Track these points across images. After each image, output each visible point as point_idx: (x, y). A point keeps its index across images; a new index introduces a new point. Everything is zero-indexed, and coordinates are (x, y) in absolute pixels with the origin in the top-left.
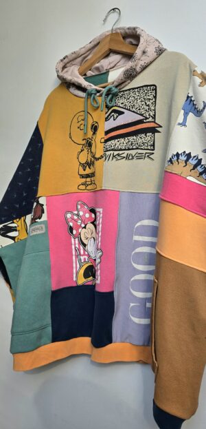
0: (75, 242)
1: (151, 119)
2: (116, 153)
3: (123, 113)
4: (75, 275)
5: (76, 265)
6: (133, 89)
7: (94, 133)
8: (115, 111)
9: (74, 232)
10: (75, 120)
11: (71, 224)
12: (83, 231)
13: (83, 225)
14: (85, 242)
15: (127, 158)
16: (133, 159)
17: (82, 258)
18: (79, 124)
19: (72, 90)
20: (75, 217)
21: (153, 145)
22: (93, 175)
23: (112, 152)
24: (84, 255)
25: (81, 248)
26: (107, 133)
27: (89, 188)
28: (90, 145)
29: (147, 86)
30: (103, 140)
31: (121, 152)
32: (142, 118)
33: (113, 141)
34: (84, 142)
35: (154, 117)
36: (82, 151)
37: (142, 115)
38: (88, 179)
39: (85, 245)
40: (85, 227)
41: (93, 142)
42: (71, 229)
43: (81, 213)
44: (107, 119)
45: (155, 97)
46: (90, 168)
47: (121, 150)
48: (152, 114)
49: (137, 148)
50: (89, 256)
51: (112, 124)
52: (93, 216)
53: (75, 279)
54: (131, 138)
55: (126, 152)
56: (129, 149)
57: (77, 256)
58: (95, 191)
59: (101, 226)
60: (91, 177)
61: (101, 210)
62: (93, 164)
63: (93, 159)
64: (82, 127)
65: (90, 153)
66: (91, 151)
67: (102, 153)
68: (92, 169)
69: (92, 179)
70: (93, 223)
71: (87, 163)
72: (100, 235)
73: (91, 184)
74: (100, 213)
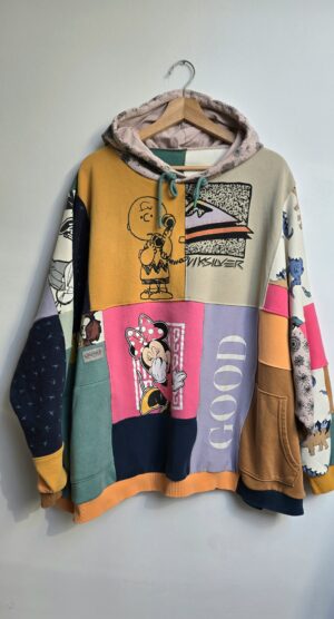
0: (136, 364)
1: (243, 223)
2: (203, 257)
3: (211, 210)
4: (138, 404)
5: (138, 392)
6: (224, 183)
7: (168, 229)
8: (199, 206)
9: (136, 353)
10: (136, 205)
11: (133, 343)
12: (145, 351)
13: (145, 344)
14: (148, 363)
15: (213, 264)
16: (220, 265)
17: (146, 383)
18: (142, 214)
19: (133, 164)
20: (138, 335)
21: (244, 253)
22: (166, 281)
23: (198, 256)
24: (148, 379)
25: (144, 370)
26: (189, 231)
27: (153, 296)
28: (160, 243)
29: (242, 184)
30: (183, 240)
31: (208, 257)
32: (234, 220)
33: (198, 243)
34: (150, 237)
35: (247, 222)
36: (145, 248)
37: (234, 216)
38: (154, 286)
39: (148, 367)
40: (148, 346)
41: (166, 240)
42: (133, 349)
43: (144, 329)
44: (188, 214)
45: (250, 198)
46: (156, 271)
47: (208, 254)
48: (245, 217)
49: (227, 254)
50: (154, 380)
51: (194, 221)
52: (161, 331)
53: (138, 408)
54: (219, 242)
55: (213, 257)
56: (216, 254)
57: (139, 382)
58: (168, 302)
59: (182, 344)
60: (160, 283)
61: (183, 326)
62: (165, 267)
63: (165, 261)
64: (147, 217)
65: (159, 253)
66: (161, 251)
67: (183, 256)
68: (162, 274)
69: (162, 286)
70: (159, 340)
71: (152, 265)
72: (182, 354)
73: (158, 291)
74: (180, 328)
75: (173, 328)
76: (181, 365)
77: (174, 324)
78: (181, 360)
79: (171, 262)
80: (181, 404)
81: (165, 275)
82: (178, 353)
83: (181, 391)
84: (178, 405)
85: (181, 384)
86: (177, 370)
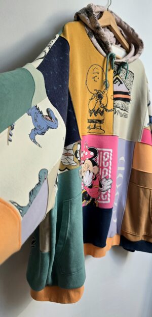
3: (122, 83)
7: (106, 89)
8: (118, 79)
10: (92, 69)
16: (122, 116)
18: (94, 75)
22: (101, 122)
26: (115, 93)
27: (91, 131)
28: (100, 97)
29: (132, 73)
30: (112, 97)
34: (95, 92)
36: (92, 99)
37: (128, 90)
38: (92, 124)
40: (84, 163)
41: (104, 96)
44: (114, 82)
45: (133, 81)
46: (95, 115)
49: (125, 110)
50: (84, 185)
52: (92, 154)
54: (123, 102)
56: (121, 109)
58: (100, 135)
59: (110, 162)
60: (96, 123)
61: (111, 150)
62: (102, 113)
63: (102, 109)
64: (96, 79)
65: (99, 103)
66: (101, 102)
67: (112, 108)
68: (99, 117)
69: (97, 124)
70: (90, 159)
71: (94, 110)
72: (110, 168)
73: (94, 128)
74: (109, 152)
75: (103, 152)
76: (110, 175)
77: (104, 150)
78: (110, 172)
79: (106, 110)
80: (109, 199)
81: (101, 118)
82: (108, 168)
83: (109, 191)
84: (107, 200)
85: (109, 187)
86: (106, 178)
